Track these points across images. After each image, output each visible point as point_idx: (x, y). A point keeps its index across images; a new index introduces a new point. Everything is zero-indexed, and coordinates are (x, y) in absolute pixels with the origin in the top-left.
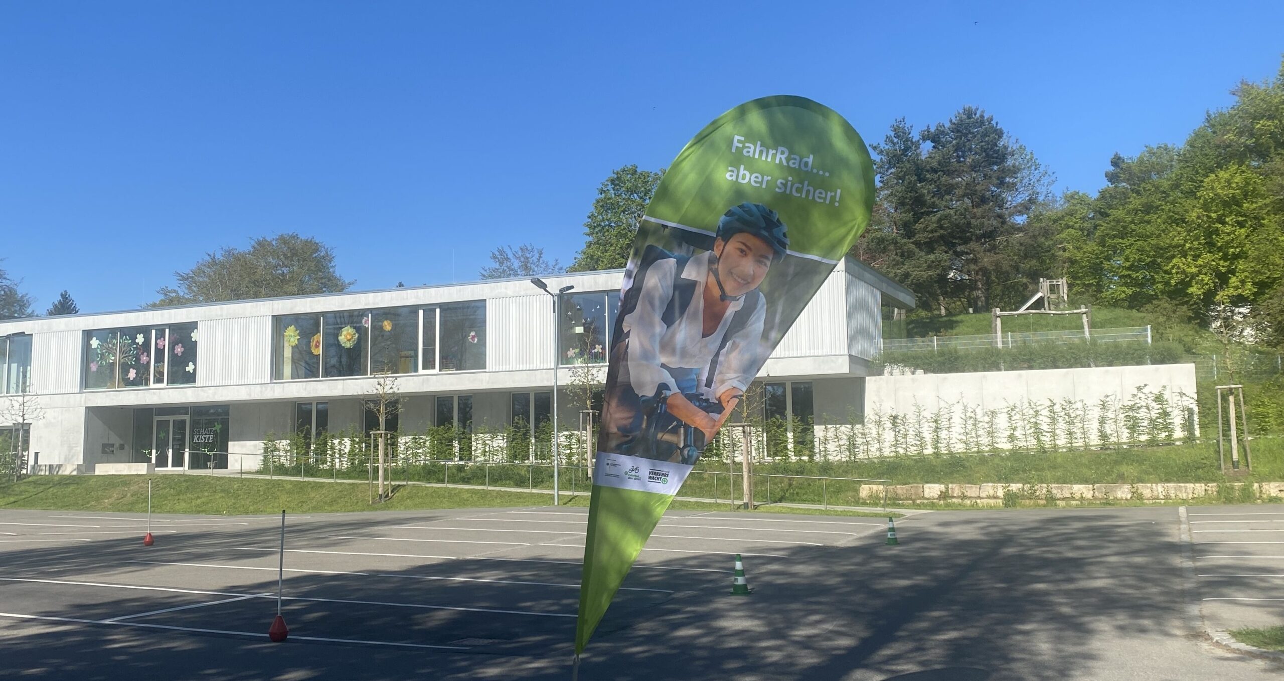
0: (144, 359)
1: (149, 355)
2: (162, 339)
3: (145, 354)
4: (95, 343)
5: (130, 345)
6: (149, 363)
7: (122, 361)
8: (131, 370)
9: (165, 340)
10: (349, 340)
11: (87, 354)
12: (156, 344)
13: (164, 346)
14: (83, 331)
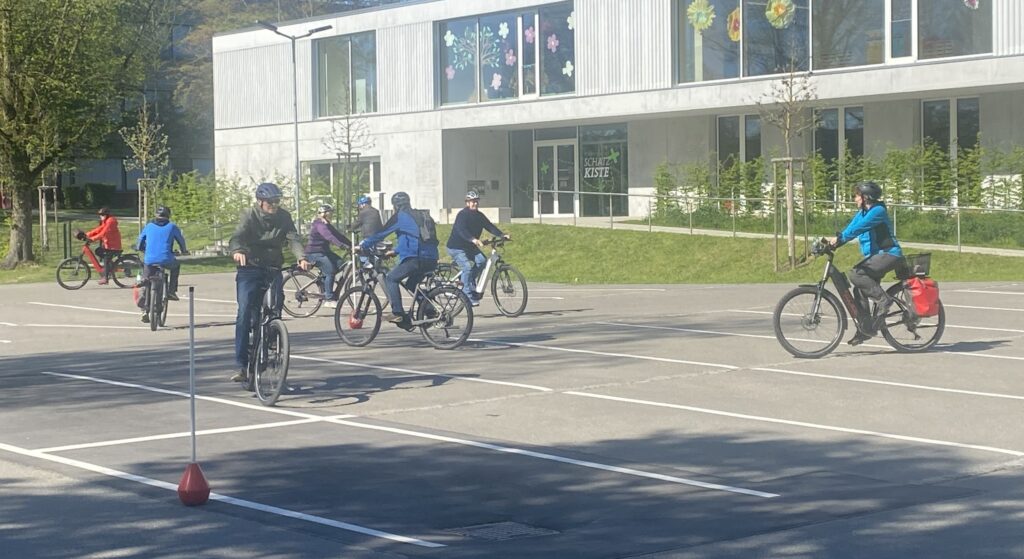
0: (510, 59)
1: (515, 54)
2: (531, 28)
3: (511, 51)
4: (450, 38)
5: (492, 40)
6: (516, 64)
7: (483, 63)
8: (495, 75)
9: (534, 30)
10: (782, 16)
11: (442, 56)
12: (524, 36)
13: (534, 39)
14: (435, 23)
